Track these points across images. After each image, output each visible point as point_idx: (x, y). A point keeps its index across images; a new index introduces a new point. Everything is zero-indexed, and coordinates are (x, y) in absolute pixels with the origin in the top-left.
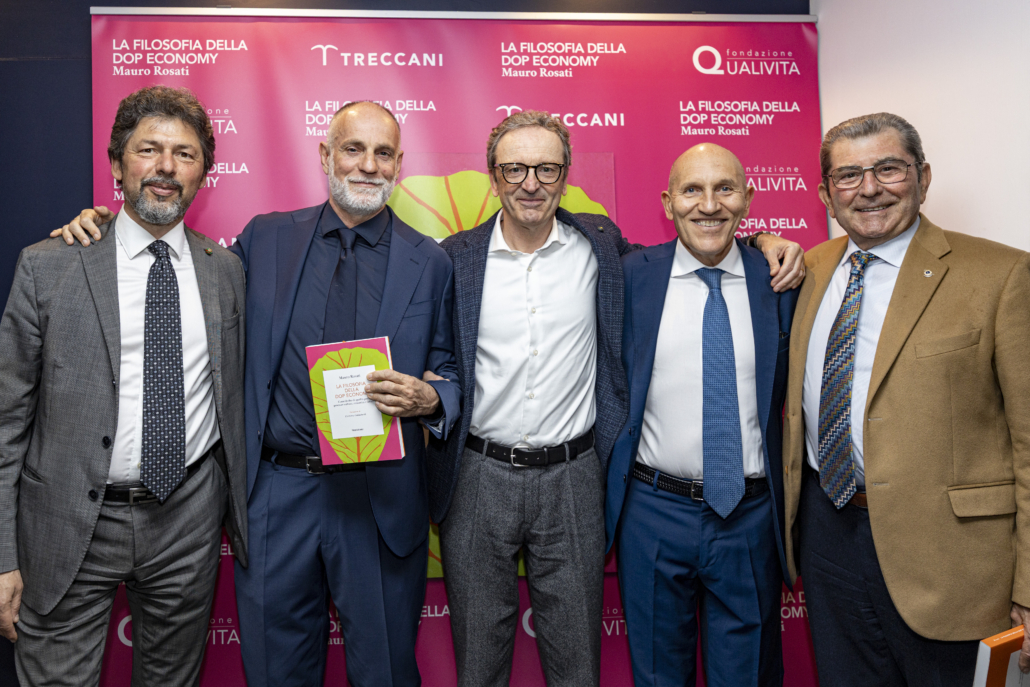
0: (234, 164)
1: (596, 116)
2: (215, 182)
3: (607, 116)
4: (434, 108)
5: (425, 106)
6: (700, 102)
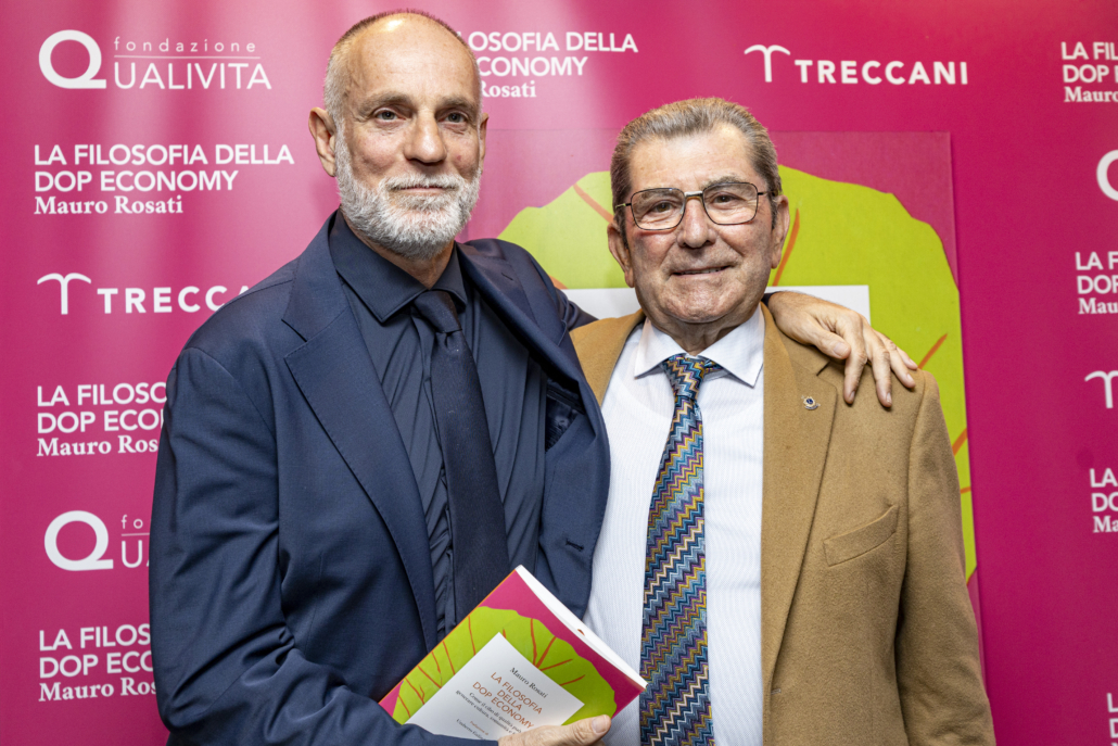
0: (266, 147)
1: (919, 66)
2: (230, 180)
3: (938, 66)
4: (633, 47)
5: (619, 43)
6: (1096, 45)
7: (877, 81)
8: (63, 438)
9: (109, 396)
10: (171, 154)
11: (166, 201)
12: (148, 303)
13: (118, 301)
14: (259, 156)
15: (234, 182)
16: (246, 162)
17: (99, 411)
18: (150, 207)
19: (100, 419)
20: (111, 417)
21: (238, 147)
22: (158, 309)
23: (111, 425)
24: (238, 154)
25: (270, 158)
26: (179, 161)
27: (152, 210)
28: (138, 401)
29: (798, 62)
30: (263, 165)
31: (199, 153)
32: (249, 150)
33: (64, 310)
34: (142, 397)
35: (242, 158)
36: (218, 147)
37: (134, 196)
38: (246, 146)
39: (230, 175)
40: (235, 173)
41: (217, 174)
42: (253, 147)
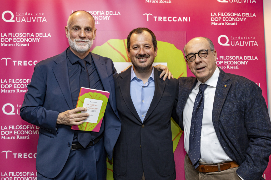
7: (171, 21)
8: (6, 89)
9: (15, 81)
10: (27, 35)
11: (26, 44)
12: (22, 64)
13: (17, 63)
14: (44, 35)
15: (39, 40)
16: (42, 36)
17: (13, 84)
18: (23, 45)
19: (13, 86)
20: (15, 85)
21: (40, 33)
22: (24, 65)
23: (15, 87)
24: (40, 35)
25: (46, 36)
26: (29, 36)
27: (23, 46)
28: (20, 82)
29: (154, 17)
30: (45, 37)
31: (32, 35)
32: (42, 34)
33: (6, 65)
34: (21, 82)
35: (41, 36)
36: (36, 33)
37: (20, 43)
38: (42, 33)
39: (38, 39)
40: (39, 39)
41: (36, 39)
42: (43, 33)
